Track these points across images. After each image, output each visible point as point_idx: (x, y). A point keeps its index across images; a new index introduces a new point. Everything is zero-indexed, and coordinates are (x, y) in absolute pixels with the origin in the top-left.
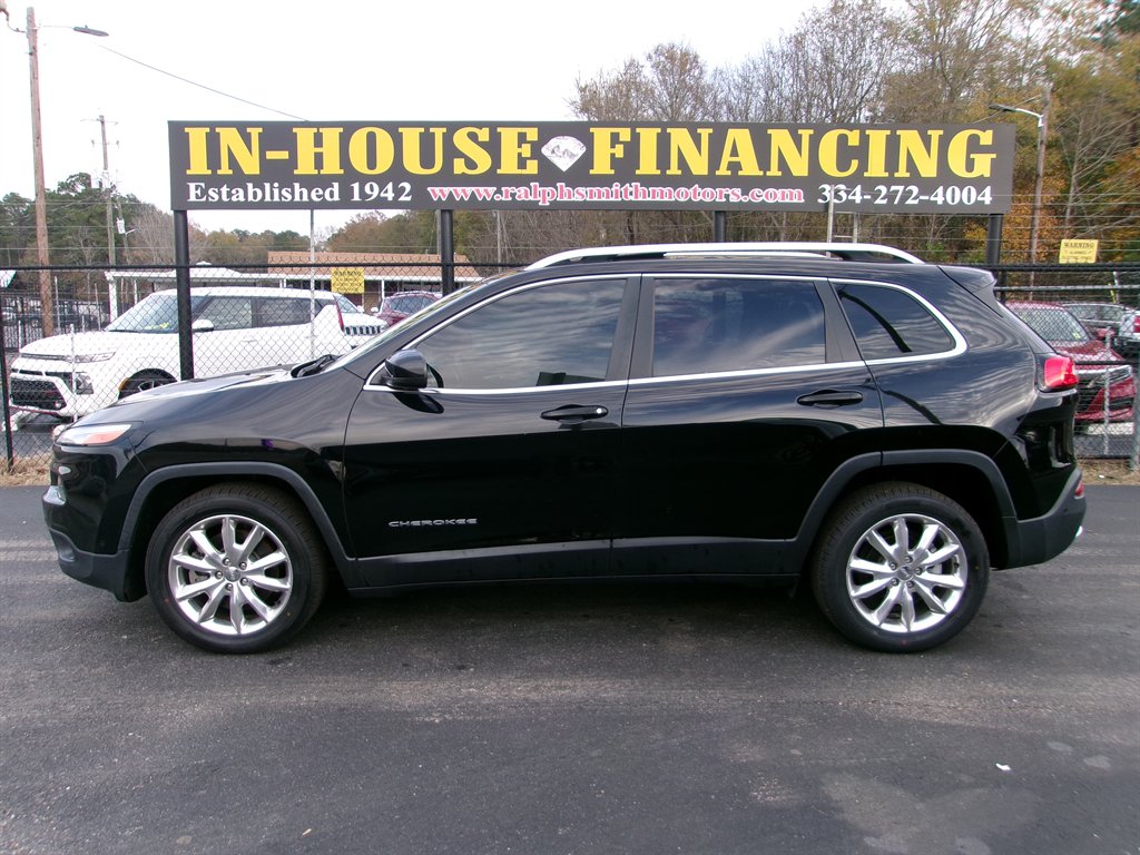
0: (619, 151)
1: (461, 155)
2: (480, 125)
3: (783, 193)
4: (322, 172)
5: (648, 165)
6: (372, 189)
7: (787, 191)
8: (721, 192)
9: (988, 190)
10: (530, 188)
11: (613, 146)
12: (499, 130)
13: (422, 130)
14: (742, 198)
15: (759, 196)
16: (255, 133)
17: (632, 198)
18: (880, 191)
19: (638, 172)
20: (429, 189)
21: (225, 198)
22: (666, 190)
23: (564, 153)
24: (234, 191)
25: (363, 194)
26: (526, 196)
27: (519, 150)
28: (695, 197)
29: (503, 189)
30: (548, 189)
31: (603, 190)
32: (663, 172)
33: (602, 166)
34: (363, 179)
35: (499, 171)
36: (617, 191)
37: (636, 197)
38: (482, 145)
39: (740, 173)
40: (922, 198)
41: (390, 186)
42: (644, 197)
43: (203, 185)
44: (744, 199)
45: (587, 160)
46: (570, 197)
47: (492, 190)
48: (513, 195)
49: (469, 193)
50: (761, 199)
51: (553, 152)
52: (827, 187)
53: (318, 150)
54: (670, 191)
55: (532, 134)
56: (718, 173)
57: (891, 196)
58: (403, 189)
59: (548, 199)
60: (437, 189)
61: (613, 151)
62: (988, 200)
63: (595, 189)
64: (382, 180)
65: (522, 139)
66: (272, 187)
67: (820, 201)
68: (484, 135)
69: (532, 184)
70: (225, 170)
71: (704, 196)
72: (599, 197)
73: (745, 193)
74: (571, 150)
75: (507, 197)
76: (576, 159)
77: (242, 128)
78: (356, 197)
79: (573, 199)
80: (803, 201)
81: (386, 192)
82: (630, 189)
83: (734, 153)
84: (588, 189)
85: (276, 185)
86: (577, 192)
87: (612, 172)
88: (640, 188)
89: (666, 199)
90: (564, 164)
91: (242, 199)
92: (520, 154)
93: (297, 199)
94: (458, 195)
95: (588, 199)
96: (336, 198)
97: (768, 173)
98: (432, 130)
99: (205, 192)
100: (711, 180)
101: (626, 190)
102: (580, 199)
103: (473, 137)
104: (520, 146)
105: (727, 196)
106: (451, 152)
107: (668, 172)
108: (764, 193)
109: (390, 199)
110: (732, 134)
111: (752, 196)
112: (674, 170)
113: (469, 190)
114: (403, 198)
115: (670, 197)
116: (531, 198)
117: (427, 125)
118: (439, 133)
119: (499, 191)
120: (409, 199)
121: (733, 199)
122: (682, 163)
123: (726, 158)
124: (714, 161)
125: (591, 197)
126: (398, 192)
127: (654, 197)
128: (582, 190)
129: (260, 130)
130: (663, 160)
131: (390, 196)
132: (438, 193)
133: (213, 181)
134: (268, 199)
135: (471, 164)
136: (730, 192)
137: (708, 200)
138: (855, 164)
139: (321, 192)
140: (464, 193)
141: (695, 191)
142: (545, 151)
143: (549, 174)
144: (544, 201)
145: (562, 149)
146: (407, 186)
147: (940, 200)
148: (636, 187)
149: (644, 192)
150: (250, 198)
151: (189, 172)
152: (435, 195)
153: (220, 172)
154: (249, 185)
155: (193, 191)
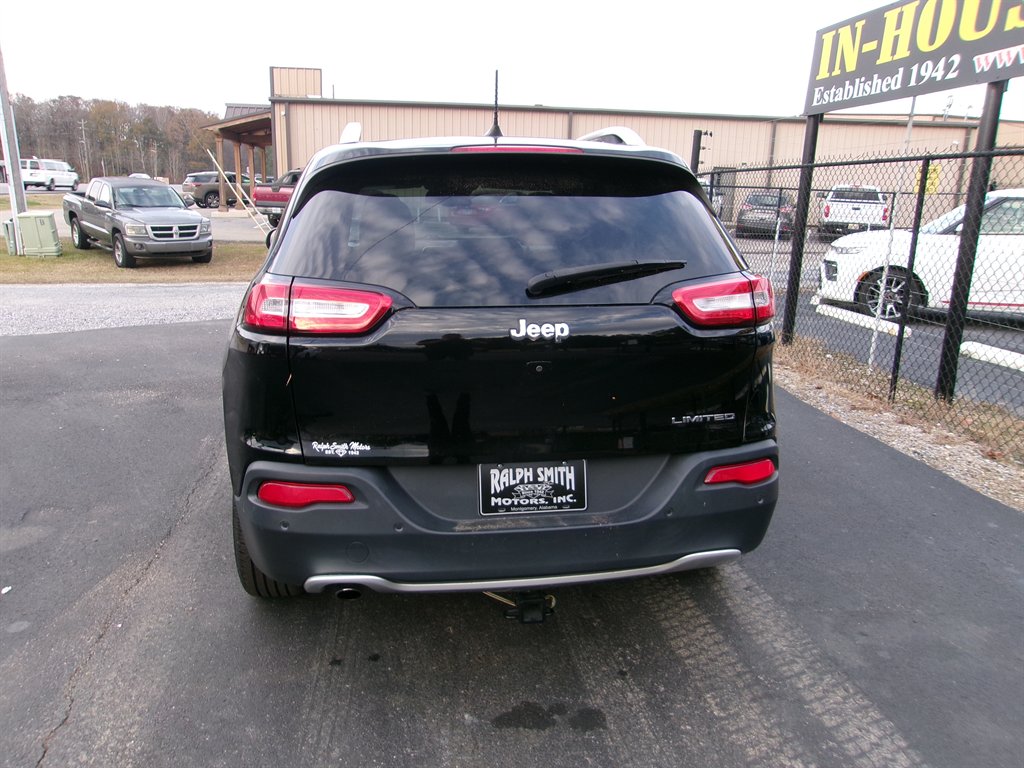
4: (895, 58)
6: (926, 71)
16: (860, 25)
20: (975, 59)
21: (831, 100)
24: (837, 92)
25: (920, 78)
34: (923, 59)
41: (942, 62)
43: (822, 88)
49: (1012, 56)
53: (897, 32)
58: (953, 62)
60: (982, 57)
64: (934, 57)
66: (860, 82)
70: (837, 72)
77: (852, 22)
78: (913, 83)
81: (937, 71)
85: (863, 79)
91: (840, 99)
93: (873, 92)
94: (1001, 60)
96: (899, 86)
99: (822, 97)
109: (939, 79)
114: (951, 75)
120: (955, 75)
126: (948, 67)
129: (863, 22)
131: (939, 76)
132: (982, 62)
133: (829, 84)
134: (855, 96)
139: (890, 81)
140: (1006, 56)
146: (957, 59)
150: (845, 97)
151: (818, 78)
152: (979, 66)
153: (834, 74)
154: (847, 83)
155: (817, 96)
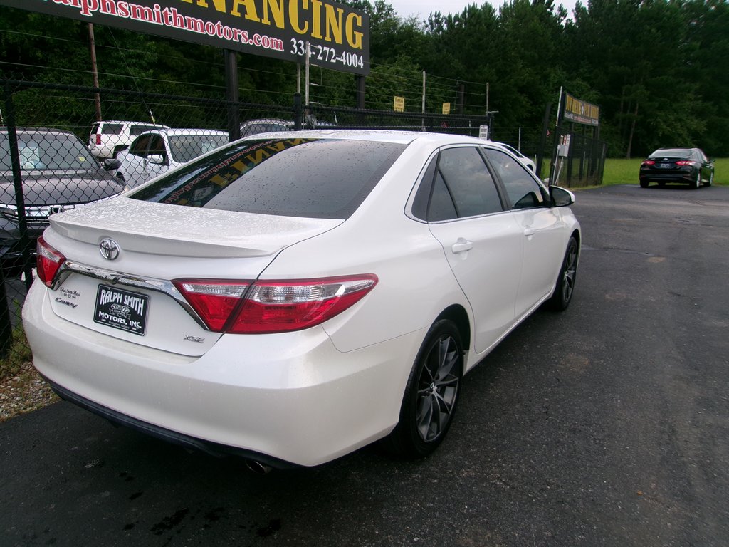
3: (272, 41)
7: (274, 40)
8: (236, 33)
9: (361, 57)
14: (249, 41)
15: (259, 41)
17: (172, 24)
18: (319, 50)
22: (198, 21)
28: (219, 34)
31: (146, 9)
36: (158, 13)
37: (175, 24)
39: (247, 17)
40: (338, 58)
42: (182, 26)
44: (251, 42)
46: (113, 11)
50: (260, 45)
52: (293, 40)
54: (202, 24)
56: (232, 13)
57: (324, 54)
62: (362, 65)
63: (138, 7)
67: (292, 52)
71: (225, 34)
72: (142, 17)
79: (116, 14)
80: (283, 50)
82: (170, 14)
84: (132, 5)
86: (120, 6)
88: (177, 15)
89: (199, 31)
95: (132, 18)
97: (263, 21)
100: (227, 19)
101: (166, 13)
102: (123, 15)
105: (240, 37)
107: (199, 3)
108: (261, 39)
111: (255, 41)
112: (203, 2)
115: (202, 30)
121: (244, 41)
125: (135, 16)
127: (189, 27)
128: (124, 5)
136: (241, 33)
137: (228, 38)
138: (307, 23)
144: (86, 11)
147: (344, 61)
148: (174, 11)
149: (182, 19)
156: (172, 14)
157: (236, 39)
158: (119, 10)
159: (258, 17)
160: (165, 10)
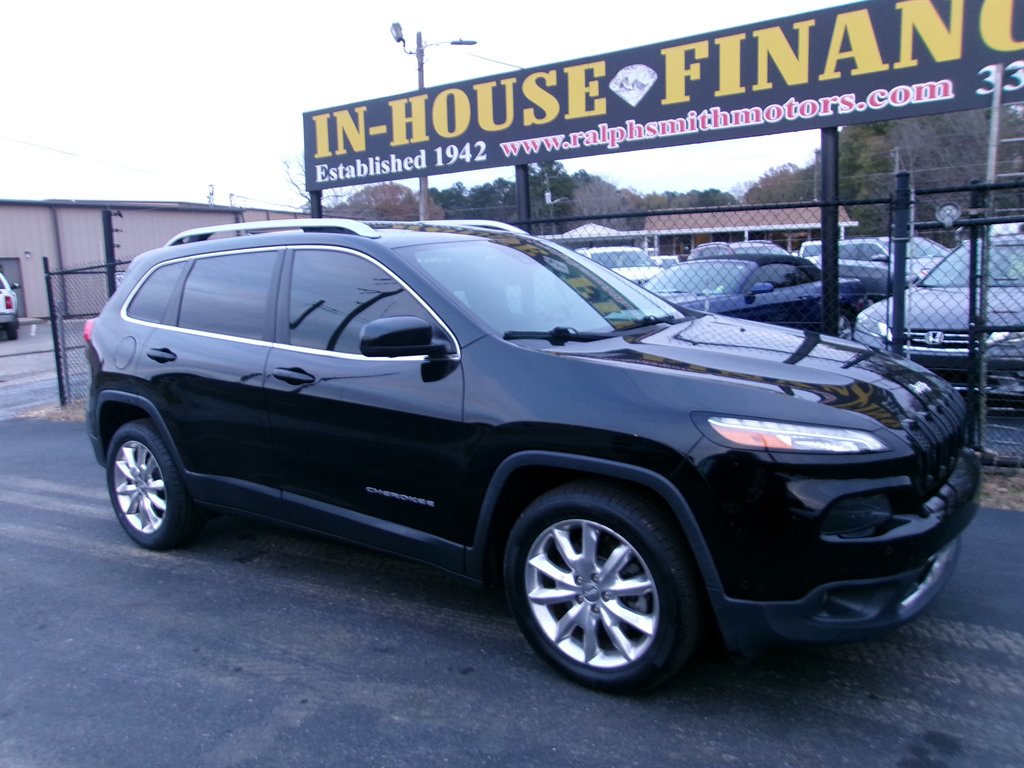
0: (695, 72)
1: (530, 104)
2: (546, 69)
3: (919, 90)
4: (412, 141)
5: (730, 83)
6: (452, 153)
7: (925, 86)
8: (826, 103)
10: (598, 130)
11: (687, 67)
12: (566, 70)
13: (494, 84)
14: (856, 107)
15: (881, 99)
16: (361, 111)
17: (711, 127)
19: (717, 94)
20: (502, 145)
21: (342, 177)
22: (752, 111)
23: (634, 84)
24: (347, 169)
25: (446, 159)
26: (595, 141)
27: (587, 90)
28: (790, 115)
29: (571, 135)
30: (617, 129)
31: (677, 122)
32: (749, 89)
33: (676, 94)
34: (445, 143)
35: (567, 117)
36: (692, 121)
37: (716, 125)
38: (550, 90)
39: (854, 72)
41: (467, 147)
42: (725, 124)
43: (326, 166)
44: (860, 107)
45: (659, 89)
46: (640, 135)
47: (560, 138)
48: (581, 141)
49: (538, 145)
50: (883, 104)
51: (622, 86)
52: (991, 69)
53: (409, 120)
54: (757, 112)
55: (600, 70)
56: (822, 78)
58: (479, 148)
59: (618, 140)
60: (508, 144)
61: (687, 73)
63: (668, 122)
64: (459, 143)
65: (589, 76)
66: (375, 161)
67: (979, 91)
68: (551, 79)
69: (600, 126)
70: (341, 151)
71: (802, 112)
72: (673, 131)
73: (860, 98)
74: (641, 80)
75: (575, 144)
76: (647, 89)
77: (351, 108)
78: (440, 163)
79: (644, 137)
80: (951, 96)
81: (464, 154)
82: (709, 116)
83: (846, 46)
84: (660, 123)
85: (378, 158)
86: (649, 129)
87: (687, 99)
88: (719, 114)
89: (752, 122)
90: (633, 98)
91: (353, 176)
92: (587, 94)
93: (394, 170)
94: (528, 148)
95: (660, 135)
96: (424, 165)
97: (897, 66)
98: (503, 82)
99: (327, 173)
100: (813, 89)
101: (703, 118)
102: (651, 136)
103: (541, 83)
104: (587, 85)
105: (835, 107)
106: (522, 102)
107: (755, 88)
108: (889, 95)
109: (468, 160)
110: (841, 21)
111: (873, 103)
112: (763, 84)
113: (538, 141)
114: (479, 158)
115: (758, 120)
116: (600, 142)
117: (498, 78)
118: (509, 84)
119: (567, 139)
120: (484, 158)
121: (843, 109)
122: (774, 73)
123: (834, 55)
124: (817, 63)
125: (664, 132)
126: (475, 151)
127: (737, 122)
128: (652, 125)
129: (364, 108)
130: (748, 74)
131: (467, 157)
132: (510, 148)
133: (333, 162)
134: (372, 173)
135: (540, 113)
136: (838, 100)
137: (808, 115)
139: (411, 161)
140: (532, 145)
141: (790, 107)
142: (614, 86)
143: (618, 112)
144: (613, 145)
145: (631, 80)
146: (482, 145)
148: (716, 112)
149: (725, 116)
150: (359, 174)
151: (317, 156)
152: (507, 151)
153: (337, 153)
154: (358, 161)
155: (320, 173)
156: (711, 116)
157: (825, 111)
158: (647, 132)
159: (884, 62)
160: (701, 115)
